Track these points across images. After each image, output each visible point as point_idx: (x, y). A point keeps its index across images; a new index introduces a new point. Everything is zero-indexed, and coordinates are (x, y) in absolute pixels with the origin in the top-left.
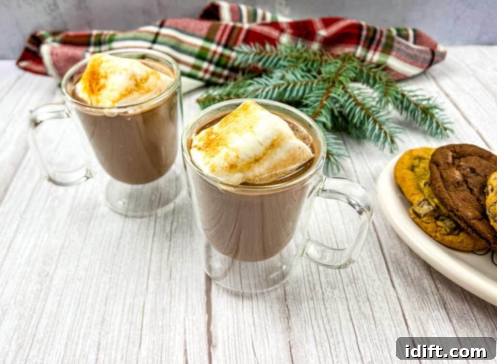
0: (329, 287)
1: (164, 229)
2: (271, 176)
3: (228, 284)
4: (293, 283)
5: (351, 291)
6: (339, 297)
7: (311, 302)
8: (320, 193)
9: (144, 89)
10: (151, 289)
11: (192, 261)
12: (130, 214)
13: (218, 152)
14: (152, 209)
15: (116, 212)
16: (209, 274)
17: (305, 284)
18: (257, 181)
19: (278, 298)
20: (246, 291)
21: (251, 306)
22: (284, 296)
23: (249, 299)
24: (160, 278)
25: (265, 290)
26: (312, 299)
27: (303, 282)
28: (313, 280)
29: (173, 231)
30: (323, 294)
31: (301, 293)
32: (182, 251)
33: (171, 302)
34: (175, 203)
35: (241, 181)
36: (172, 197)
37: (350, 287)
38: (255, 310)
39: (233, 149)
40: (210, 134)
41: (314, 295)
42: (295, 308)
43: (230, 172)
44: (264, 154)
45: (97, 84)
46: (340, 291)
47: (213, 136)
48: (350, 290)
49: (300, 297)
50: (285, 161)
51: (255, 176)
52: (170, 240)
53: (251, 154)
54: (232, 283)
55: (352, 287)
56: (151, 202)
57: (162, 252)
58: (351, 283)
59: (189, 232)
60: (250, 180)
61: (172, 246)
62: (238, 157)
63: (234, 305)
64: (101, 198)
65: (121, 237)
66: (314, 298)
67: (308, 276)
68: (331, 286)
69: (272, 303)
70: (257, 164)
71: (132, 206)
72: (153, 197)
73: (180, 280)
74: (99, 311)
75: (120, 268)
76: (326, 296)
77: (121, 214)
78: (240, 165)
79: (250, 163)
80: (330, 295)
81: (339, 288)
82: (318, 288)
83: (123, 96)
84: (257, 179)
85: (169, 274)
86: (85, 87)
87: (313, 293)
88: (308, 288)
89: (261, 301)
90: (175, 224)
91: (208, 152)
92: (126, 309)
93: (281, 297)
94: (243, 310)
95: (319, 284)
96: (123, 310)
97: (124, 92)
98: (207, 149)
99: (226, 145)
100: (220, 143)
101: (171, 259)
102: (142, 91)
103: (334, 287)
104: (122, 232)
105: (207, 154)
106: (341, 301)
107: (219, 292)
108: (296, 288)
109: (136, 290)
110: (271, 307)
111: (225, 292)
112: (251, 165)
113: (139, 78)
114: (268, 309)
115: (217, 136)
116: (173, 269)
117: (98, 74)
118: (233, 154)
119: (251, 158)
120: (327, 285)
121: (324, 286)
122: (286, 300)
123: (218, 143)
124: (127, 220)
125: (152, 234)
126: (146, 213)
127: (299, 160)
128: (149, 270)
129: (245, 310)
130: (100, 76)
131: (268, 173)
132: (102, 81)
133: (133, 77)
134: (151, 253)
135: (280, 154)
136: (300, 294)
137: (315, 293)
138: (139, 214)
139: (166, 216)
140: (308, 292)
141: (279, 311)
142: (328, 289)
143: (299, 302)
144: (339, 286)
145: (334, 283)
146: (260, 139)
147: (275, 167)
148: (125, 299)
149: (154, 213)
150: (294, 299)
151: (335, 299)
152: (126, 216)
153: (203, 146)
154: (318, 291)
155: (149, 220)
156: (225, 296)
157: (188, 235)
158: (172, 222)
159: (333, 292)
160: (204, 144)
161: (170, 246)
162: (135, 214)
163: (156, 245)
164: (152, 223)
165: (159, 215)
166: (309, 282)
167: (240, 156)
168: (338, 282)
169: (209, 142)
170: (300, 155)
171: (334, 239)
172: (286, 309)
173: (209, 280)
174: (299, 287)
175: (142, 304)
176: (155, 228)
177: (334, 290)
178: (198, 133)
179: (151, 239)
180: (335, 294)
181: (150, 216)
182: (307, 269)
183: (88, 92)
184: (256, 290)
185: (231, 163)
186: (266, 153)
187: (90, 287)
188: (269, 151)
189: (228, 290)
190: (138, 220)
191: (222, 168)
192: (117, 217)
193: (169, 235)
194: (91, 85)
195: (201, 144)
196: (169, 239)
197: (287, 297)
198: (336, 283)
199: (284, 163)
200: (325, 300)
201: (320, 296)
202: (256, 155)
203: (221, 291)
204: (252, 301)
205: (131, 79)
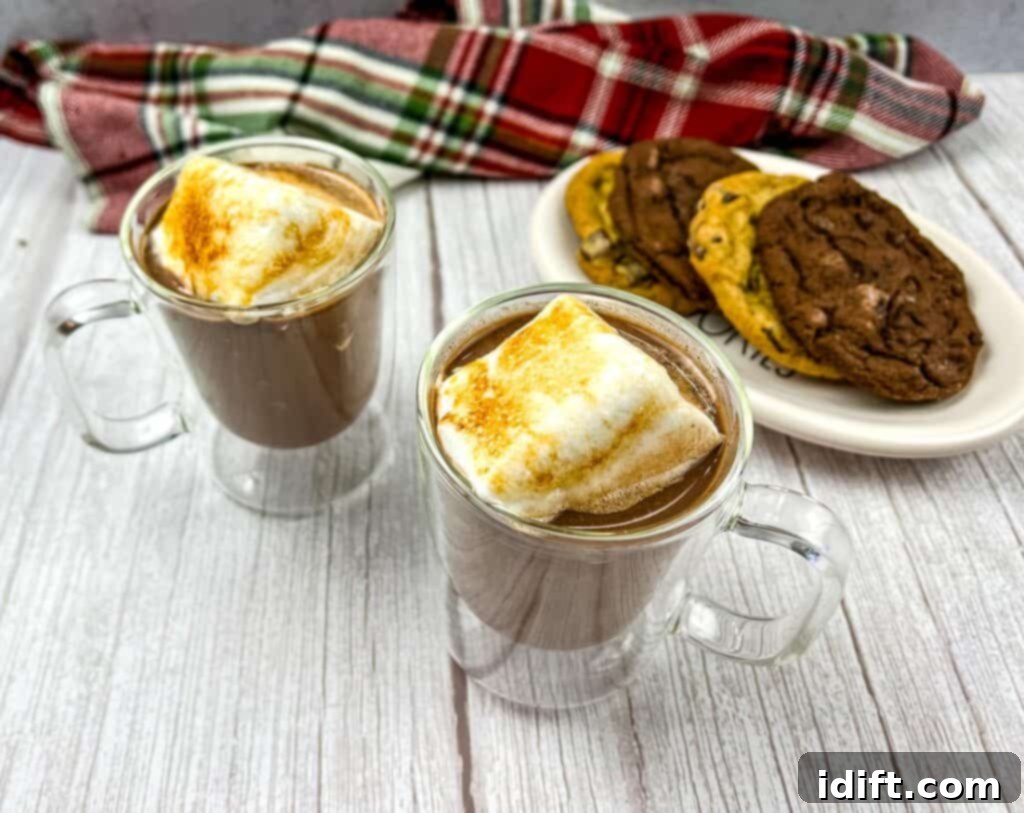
0: (728, 692)
1: (352, 548)
2: (628, 496)
3: (504, 686)
4: (647, 682)
5: (777, 702)
6: (750, 717)
7: (688, 728)
8: (732, 527)
9: (314, 256)
10: (332, 698)
11: (419, 628)
12: (272, 508)
13: (509, 442)
14: (320, 498)
15: (240, 504)
16: (458, 660)
17: (673, 684)
18: (596, 506)
19: (614, 717)
20: (546, 704)
21: (556, 737)
22: (627, 712)
23: (551, 719)
24: (351, 668)
25: (586, 703)
26: (691, 720)
27: (669, 679)
28: (691, 672)
29: (372, 553)
30: (714, 708)
31: (666, 704)
32: (396, 603)
33: (379, 728)
34: (371, 482)
35: (559, 507)
36: (364, 467)
37: (773, 692)
38: (566, 747)
39: (543, 438)
40: (482, 386)
41: (694, 710)
42: (654, 741)
43: (536, 491)
44: (615, 446)
45: (206, 241)
46: (751, 701)
47: (489, 394)
48: (772, 698)
49: (664, 715)
50: (659, 456)
51: (592, 496)
52: (367, 576)
53: (585, 448)
54: (513, 685)
55: (778, 691)
56: (318, 480)
57: (350, 605)
58: (776, 683)
59: (408, 555)
60: (579, 504)
61: (372, 588)
62: (554, 456)
63: (519, 734)
64: (205, 467)
65: (256, 567)
66: (695, 717)
67: (680, 664)
68: (732, 689)
69: (602, 730)
70: (597, 469)
71: (274, 491)
72: (322, 466)
73: (397, 672)
74: (222, 747)
75: (261, 642)
76: (720, 713)
77: (251, 509)
78: (559, 473)
79: (582, 468)
80: (730, 710)
81: (749, 694)
82: (703, 694)
83: (269, 277)
84: (597, 502)
85: (370, 659)
86: (175, 244)
87: (692, 704)
88: (680, 694)
89: (577, 725)
90: (375, 536)
91: (483, 439)
92: (282, 744)
93: (621, 713)
94: (538, 744)
95: (704, 685)
96: (275, 748)
97: (271, 268)
98: (480, 430)
99: (525, 425)
100: (510, 418)
101: (373, 621)
102: (313, 261)
103: (737, 690)
104: (258, 554)
105: (480, 443)
106: (755, 725)
107: (483, 703)
108: (653, 695)
109: (299, 698)
110: (601, 739)
111: (498, 702)
112: (584, 472)
113: (304, 230)
114: (595, 745)
115: (500, 395)
116: (379, 647)
117: (207, 217)
118: (544, 451)
119: (584, 456)
120: (722, 686)
121: (715, 689)
122: (633, 722)
123: (505, 416)
124: (266, 523)
125: (324, 561)
126: (308, 509)
127: (689, 451)
128: (325, 649)
129: (544, 747)
130: (211, 222)
131: (620, 487)
132: (218, 236)
133: (292, 228)
134: (327, 609)
135: (650, 443)
136: (663, 707)
137: (697, 706)
138: (293, 509)
139: (352, 514)
140: (682, 702)
141: (619, 747)
142: (725, 697)
143: (663, 727)
144: (748, 688)
145: (739, 683)
146: (607, 413)
147: (636, 473)
148: (276, 720)
149: (324, 507)
150: (651, 721)
151: (742, 721)
152: (263, 514)
153: (470, 421)
154: (703, 701)
155: (316, 524)
156: (498, 710)
157: (407, 563)
158: (368, 531)
159: (735, 702)
160: (472, 413)
161: (367, 588)
162: (284, 510)
163: (335, 586)
164: (323, 533)
165: (337, 511)
166: (682, 678)
167: (560, 455)
168: (746, 679)
169: (482, 410)
170: (693, 440)
171: (733, 575)
172: (635, 744)
173: (460, 674)
174: (660, 690)
175: (315, 730)
176: (330, 545)
177: (738, 700)
178: (448, 372)
179: (323, 574)
180: (741, 708)
181: (318, 514)
182: (676, 648)
183: (183, 257)
184: (566, 701)
185: (537, 469)
186: (619, 443)
187: (198, 692)
188: (626, 440)
189: (503, 700)
190: (292, 525)
191: (520, 484)
192: (245, 519)
193: (364, 561)
194: (189, 242)
195: (462, 412)
196: (363, 572)
197: (635, 716)
198: (743, 684)
199: (657, 463)
200: (720, 724)
201: (708, 714)
202: (594, 450)
203: (488, 702)
204: (558, 725)
205: (286, 236)
